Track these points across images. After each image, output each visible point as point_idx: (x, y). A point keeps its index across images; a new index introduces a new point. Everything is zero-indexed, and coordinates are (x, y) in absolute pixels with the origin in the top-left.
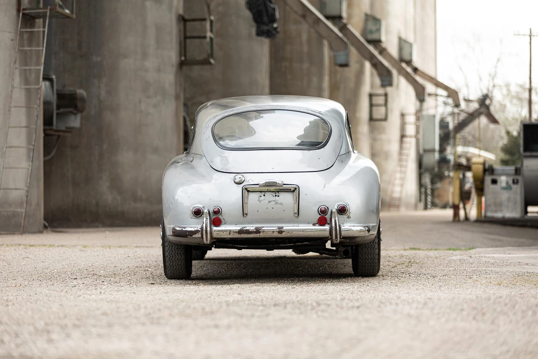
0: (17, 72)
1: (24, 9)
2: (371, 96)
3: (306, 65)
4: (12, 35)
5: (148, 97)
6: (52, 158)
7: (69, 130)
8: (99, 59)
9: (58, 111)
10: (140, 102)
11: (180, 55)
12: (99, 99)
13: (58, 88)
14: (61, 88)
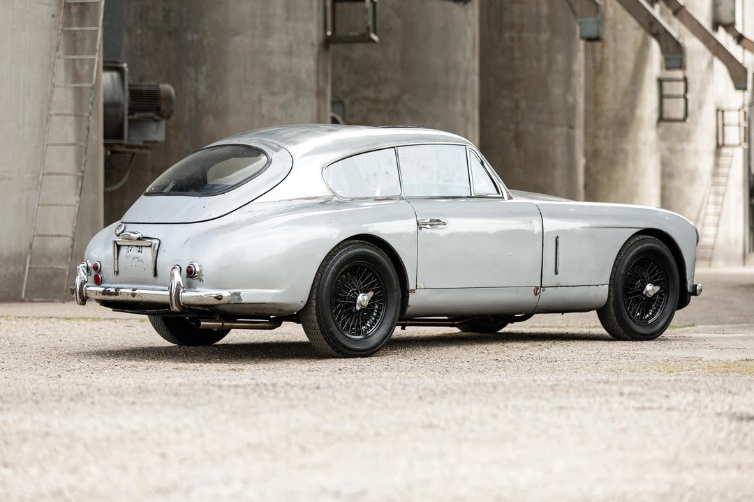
0: (61, 64)
2: (660, 82)
3: (545, 36)
4: (53, 10)
5: (273, 94)
6: (122, 186)
7: (148, 145)
8: (196, 37)
9: (131, 117)
10: (260, 101)
11: (325, 29)
12: (196, 98)
13: (131, 82)
14: (137, 82)
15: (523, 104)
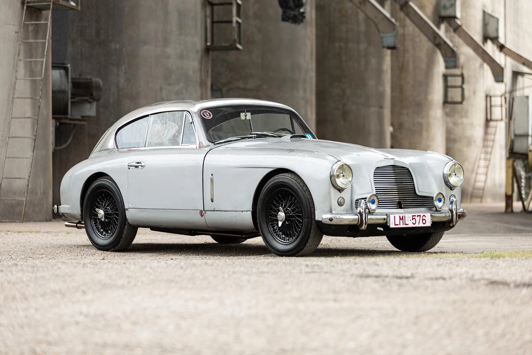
0: (21, 65)
1: (28, 2)
2: (445, 77)
3: (363, 46)
4: (16, 28)
5: (170, 84)
6: (68, 146)
7: (84, 118)
8: (117, 46)
9: (72, 100)
10: (161, 89)
11: (206, 41)
12: (118, 87)
13: (74, 77)
14: (77, 77)
15: (348, 92)
